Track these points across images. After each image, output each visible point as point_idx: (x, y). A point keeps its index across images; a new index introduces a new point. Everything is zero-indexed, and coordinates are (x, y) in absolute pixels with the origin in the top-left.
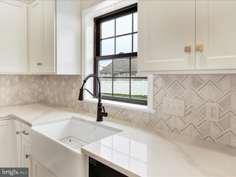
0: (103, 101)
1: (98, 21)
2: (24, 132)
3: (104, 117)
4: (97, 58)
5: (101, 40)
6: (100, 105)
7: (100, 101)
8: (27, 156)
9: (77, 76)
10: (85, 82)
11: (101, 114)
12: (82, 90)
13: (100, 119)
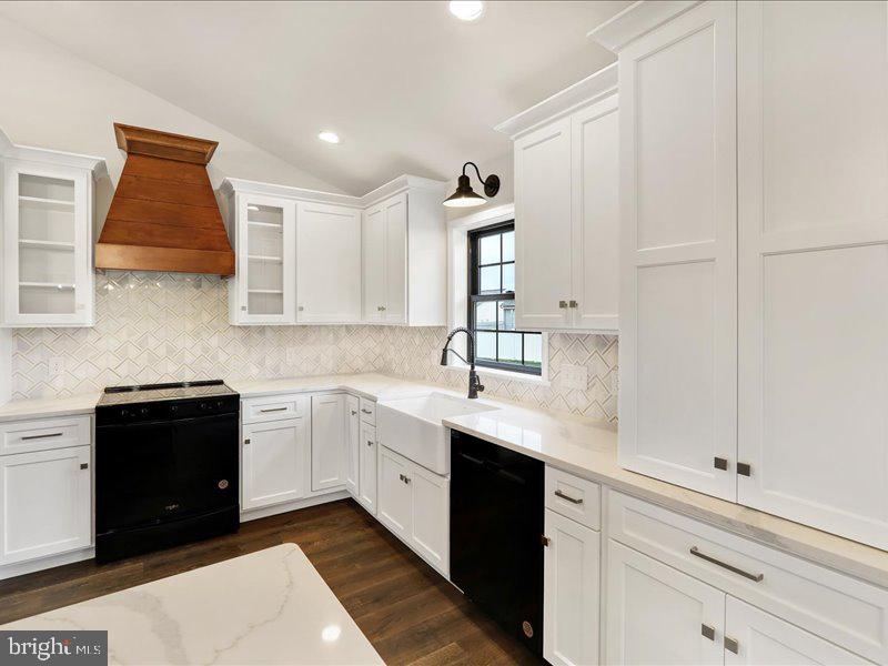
0: (477, 368)
1: (475, 237)
2: (364, 411)
3: (478, 392)
4: (474, 298)
5: (481, 266)
6: (472, 373)
7: (473, 368)
8: (370, 444)
9: (440, 327)
10: (450, 339)
11: (475, 388)
12: (445, 351)
13: (473, 395)
